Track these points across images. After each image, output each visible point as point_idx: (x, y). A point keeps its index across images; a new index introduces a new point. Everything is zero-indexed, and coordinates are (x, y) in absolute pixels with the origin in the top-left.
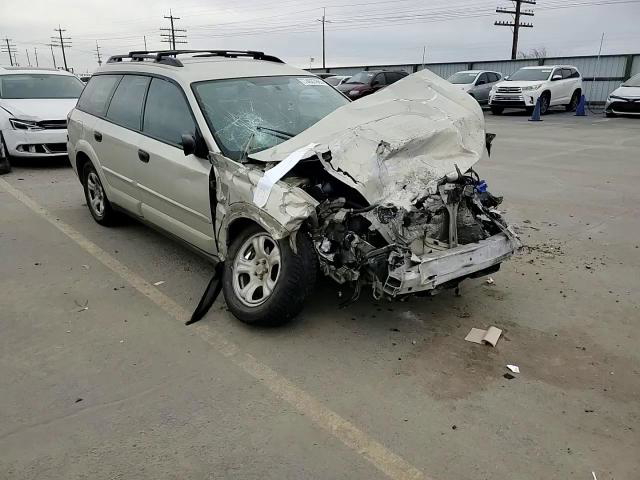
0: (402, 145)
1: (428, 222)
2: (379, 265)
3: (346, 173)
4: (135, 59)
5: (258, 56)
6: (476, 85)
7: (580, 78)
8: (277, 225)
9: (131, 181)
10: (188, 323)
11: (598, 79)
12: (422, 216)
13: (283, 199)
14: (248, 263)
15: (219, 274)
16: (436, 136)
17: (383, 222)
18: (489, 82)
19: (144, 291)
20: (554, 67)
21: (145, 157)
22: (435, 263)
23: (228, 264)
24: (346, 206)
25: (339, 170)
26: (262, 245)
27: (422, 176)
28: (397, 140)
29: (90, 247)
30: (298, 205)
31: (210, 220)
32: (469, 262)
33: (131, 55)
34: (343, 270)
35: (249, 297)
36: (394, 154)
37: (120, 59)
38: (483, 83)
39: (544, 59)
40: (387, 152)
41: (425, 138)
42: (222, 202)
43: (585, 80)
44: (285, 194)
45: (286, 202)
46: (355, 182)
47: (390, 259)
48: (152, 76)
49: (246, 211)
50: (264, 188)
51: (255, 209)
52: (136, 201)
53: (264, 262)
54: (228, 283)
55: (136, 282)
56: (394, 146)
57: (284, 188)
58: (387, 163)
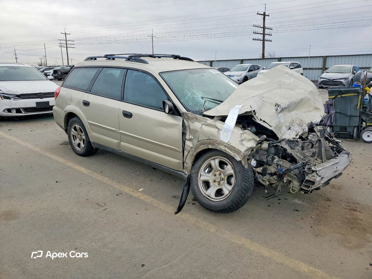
0: (287, 105)
1: (312, 148)
2: (300, 173)
3: (264, 121)
4: (109, 58)
5: (176, 57)
6: (248, 72)
7: (302, 68)
8: (238, 152)
9: (114, 129)
10: (176, 213)
11: (310, 69)
12: (309, 145)
13: (241, 137)
14: (208, 175)
15: (189, 183)
16: (301, 100)
17: (292, 148)
18: (254, 70)
19: (136, 195)
20: (290, 62)
21: (128, 115)
22: (322, 170)
23: (194, 176)
24: (266, 140)
25: (261, 120)
26: (217, 164)
27: (297, 122)
28: (284, 103)
29: (83, 169)
30: (250, 140)
31: (181, 150)
32: (335, 169)
33: (106, 56)
34: (267, 177)
35: (213, 195)
36: (283, 110)
37: (95, 59)
38: (252, 71)
39: (281, 58)
40: (279, 109)
41: (297, 102)
42: (190, 140)
43: (304, 69)
44: (242, 134)
45: (243, 138)
46: (271, 126)
47: (306, 169)
48: (128, 69)
49: (213, 144)
50: (227, 131)
51: (222, 143)
52: (116, 141)
53: (220, 174)
54: (196, 187)
55: (126, 189)
56: (283, 106)
57: (239, 131)
58: (280, 115)
